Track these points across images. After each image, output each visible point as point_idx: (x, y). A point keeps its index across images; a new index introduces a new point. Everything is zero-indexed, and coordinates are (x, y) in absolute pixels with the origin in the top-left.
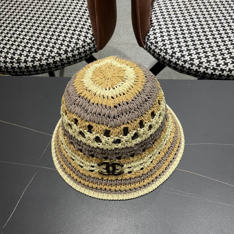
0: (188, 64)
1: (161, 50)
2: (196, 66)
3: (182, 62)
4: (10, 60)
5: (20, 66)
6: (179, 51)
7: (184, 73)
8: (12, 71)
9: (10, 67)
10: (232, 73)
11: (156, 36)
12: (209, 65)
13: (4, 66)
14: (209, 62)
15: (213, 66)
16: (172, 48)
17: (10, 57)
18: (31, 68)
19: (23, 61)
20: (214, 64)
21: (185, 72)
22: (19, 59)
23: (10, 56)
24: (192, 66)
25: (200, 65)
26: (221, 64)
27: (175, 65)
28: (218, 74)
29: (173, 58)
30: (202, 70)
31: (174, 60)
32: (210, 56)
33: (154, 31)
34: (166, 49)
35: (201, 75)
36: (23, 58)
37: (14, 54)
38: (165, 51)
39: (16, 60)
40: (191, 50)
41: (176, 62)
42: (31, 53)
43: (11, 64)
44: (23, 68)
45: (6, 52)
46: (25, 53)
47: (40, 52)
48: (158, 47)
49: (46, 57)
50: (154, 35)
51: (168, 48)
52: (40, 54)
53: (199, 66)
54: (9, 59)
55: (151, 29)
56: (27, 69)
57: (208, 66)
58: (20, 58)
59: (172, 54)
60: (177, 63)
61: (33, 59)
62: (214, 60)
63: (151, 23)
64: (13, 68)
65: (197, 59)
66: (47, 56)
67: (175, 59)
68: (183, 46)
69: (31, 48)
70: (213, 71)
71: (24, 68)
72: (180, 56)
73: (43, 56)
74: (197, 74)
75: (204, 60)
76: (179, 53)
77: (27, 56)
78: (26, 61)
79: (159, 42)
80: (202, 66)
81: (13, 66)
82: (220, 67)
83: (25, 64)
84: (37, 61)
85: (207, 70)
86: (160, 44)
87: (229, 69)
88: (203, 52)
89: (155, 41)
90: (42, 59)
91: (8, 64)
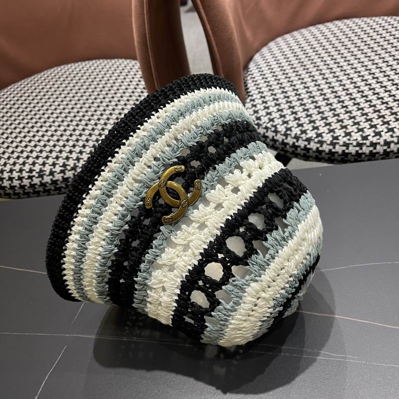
0: (315, 143)
1: (266, 128)
2: (328, 145)
3: (303, 142)
4: (27, 174)
5: (43, 181)
6: (296, 126)
7: (311, 159)
8: (32, 191)
9: (28, 185)
10: (391, 147)
11: (256, 109)
12: (349, 140)
13: (18, 186)
14: (348, 134)
15: (357, 140)
16: (284, 122)
17: (28, 170)
18: (61, 182)
19: (47, 174)
20: (357, 136)
21: (312, 157)
22: (41, 171)
23: (27, 168)
24: (321, 146)
25: (335, 141)
26: (369, 135)
27: (293, 149)
28: (367, 152)
29: (289, 138)
30: (339, 149)
31: (290, 141)
32: (349, 125)
33: (252, 102)
34: (275, 126)
35: (339, 159)
36: (47, 168)
37: (34, 164)
38: (273, 129)
39: (37, 173)
40: (317, 122)
41: (294, 143)
42: (60, 159)
43: (30, 180)
44: (48, 185)
45: (21, 163)
46: (50, 161)
47: (74, 156)
48: (261, 125)
49: (84, 163)
50: (254, 108)
51: (278, 124)
52: (73, 160)
53: (333, 144)
54: (27, 172)
55: (248, 100)
56: (54, 185)
57: (348, 142)
58: (43, 169)
59: (285, 132)
60: (296, 144)
61: (63, 168)
62: (356, 131)
63: (248, 92)
64: (32, 186)
65: (327, 133)
66: (84, 161)
67: (292, 139)
68: (302, 117)
69: (61, 151)
70: (357, 148)
71: (50, 184)
72: (299, 133)
73: (79, 162)
74: (333, 158)
75: (339, 132)
76: (297, 129)
77: (54, 165)
78: (52, 173)
79: (262, 118)
80: (338, 143)
81: (32, 183)
82: (368, 139)
83: (51, 177)
84: (69, 171)
85: (348, 149)
86: (265, 119)
87: (385, 141)
88: (336, 121)
89: (256, 117)
90: (78, 166)
91: (24, 180)
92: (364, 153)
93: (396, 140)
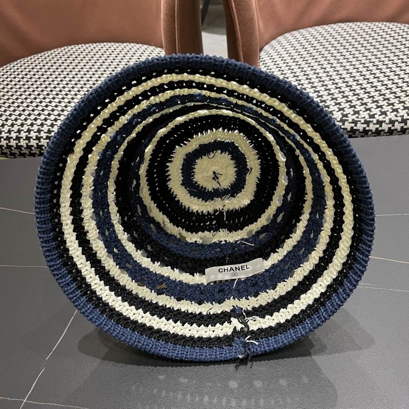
9: (46, 145)
10: (395, 126)
14: (357, 112)
20: (365, 115)
23: (45, 128)
25: (344, 118)
26: (376, 114)
28: (374, 129)
30: (348, 126)
32: (357, 105)
37: (52, 125)
40: (327, 101)
43: (48, 141)
45: (39, 124)
53: (343, 121)
57: (356, 119)
62: (364, 110)
65: (337, 111)
70: (365, 126)
75: (349, 111)
80: (348, 120)
82: (375, 118)
85: (356, 126)
87: (390, 119)
88: (345, 102)
91: (42, 140)
92: (371, 131)
93: (400, 119)
